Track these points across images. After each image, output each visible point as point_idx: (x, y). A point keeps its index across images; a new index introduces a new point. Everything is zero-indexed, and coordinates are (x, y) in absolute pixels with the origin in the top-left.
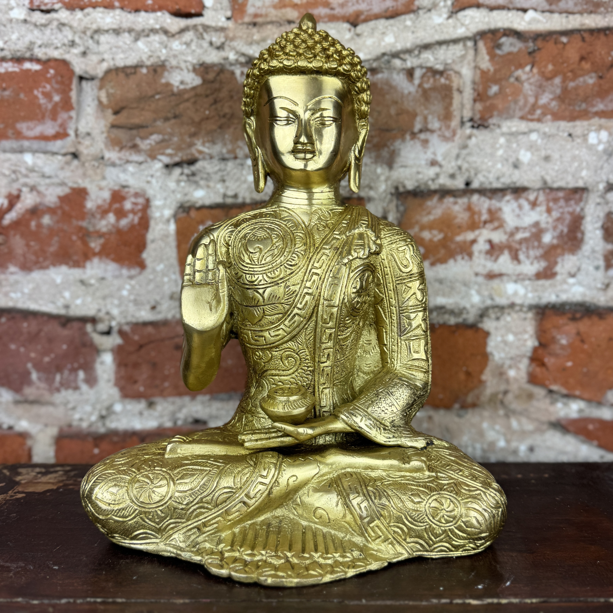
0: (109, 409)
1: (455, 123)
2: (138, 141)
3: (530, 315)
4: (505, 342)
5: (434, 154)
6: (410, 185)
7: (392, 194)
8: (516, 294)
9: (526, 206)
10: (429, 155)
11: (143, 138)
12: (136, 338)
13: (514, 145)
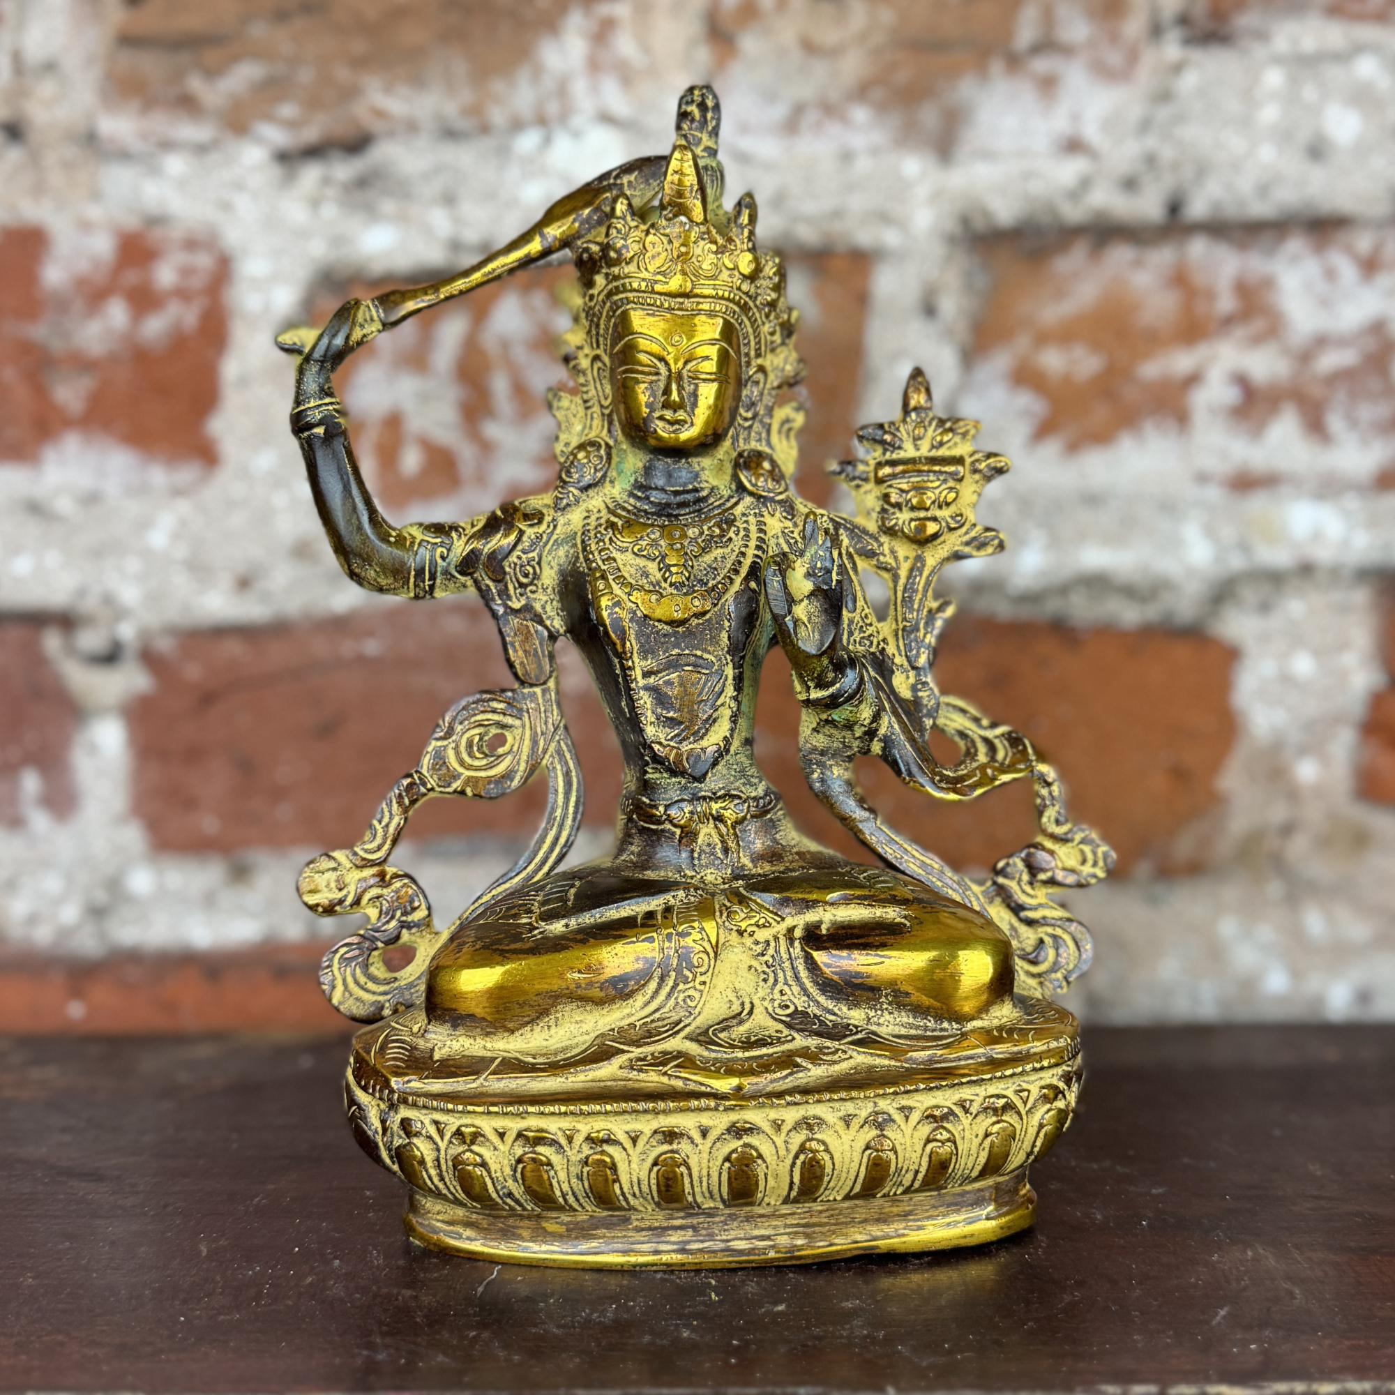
0: (115, 885)
1: (1134, 26)
2: (196, 84)
3: (1361, 597)
4: (1286, 679)
5: (1076, 118)
6: (1005, 211)
7: (951, 240)
8: (1317, 536)
9: (1347, 270)
10: (1059, 122)
11: (212, 73)
12: (193, 672)
13: (1310, 93)
